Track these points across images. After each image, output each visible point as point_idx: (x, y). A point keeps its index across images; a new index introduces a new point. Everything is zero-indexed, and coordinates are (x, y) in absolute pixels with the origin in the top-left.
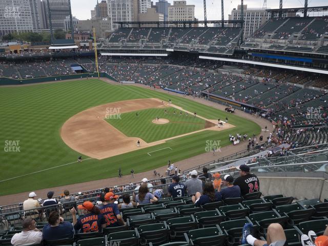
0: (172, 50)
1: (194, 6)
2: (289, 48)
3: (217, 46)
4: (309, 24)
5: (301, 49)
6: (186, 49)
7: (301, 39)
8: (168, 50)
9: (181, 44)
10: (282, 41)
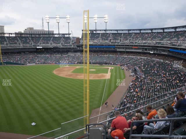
0: (41, 47)
1: (4, 26)
2: (100, 43)
3: (66, 44)
4: (100, 36)
5: (105, 43)
6: (49, 46)
7: (102, 40)
8: (37, 47)
9: (43, 44)
10: (95, 41)
